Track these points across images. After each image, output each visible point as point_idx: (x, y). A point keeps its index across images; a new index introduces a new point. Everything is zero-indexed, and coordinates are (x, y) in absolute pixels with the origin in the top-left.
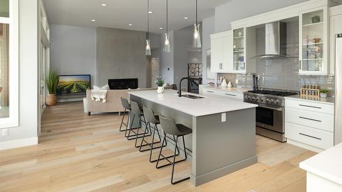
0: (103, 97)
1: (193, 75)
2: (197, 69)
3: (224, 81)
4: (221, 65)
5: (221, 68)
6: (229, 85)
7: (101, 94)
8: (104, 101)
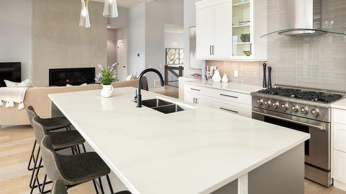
0: (19, 99)
1: (172, 62)
2: (177, 56)
3: (217, 73)
4: (212, 48)
5: (212, 53)
6: (225, 79)
7: (15, 94)
8: (21, 106)
